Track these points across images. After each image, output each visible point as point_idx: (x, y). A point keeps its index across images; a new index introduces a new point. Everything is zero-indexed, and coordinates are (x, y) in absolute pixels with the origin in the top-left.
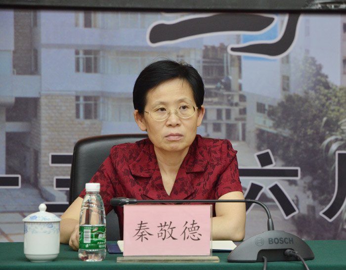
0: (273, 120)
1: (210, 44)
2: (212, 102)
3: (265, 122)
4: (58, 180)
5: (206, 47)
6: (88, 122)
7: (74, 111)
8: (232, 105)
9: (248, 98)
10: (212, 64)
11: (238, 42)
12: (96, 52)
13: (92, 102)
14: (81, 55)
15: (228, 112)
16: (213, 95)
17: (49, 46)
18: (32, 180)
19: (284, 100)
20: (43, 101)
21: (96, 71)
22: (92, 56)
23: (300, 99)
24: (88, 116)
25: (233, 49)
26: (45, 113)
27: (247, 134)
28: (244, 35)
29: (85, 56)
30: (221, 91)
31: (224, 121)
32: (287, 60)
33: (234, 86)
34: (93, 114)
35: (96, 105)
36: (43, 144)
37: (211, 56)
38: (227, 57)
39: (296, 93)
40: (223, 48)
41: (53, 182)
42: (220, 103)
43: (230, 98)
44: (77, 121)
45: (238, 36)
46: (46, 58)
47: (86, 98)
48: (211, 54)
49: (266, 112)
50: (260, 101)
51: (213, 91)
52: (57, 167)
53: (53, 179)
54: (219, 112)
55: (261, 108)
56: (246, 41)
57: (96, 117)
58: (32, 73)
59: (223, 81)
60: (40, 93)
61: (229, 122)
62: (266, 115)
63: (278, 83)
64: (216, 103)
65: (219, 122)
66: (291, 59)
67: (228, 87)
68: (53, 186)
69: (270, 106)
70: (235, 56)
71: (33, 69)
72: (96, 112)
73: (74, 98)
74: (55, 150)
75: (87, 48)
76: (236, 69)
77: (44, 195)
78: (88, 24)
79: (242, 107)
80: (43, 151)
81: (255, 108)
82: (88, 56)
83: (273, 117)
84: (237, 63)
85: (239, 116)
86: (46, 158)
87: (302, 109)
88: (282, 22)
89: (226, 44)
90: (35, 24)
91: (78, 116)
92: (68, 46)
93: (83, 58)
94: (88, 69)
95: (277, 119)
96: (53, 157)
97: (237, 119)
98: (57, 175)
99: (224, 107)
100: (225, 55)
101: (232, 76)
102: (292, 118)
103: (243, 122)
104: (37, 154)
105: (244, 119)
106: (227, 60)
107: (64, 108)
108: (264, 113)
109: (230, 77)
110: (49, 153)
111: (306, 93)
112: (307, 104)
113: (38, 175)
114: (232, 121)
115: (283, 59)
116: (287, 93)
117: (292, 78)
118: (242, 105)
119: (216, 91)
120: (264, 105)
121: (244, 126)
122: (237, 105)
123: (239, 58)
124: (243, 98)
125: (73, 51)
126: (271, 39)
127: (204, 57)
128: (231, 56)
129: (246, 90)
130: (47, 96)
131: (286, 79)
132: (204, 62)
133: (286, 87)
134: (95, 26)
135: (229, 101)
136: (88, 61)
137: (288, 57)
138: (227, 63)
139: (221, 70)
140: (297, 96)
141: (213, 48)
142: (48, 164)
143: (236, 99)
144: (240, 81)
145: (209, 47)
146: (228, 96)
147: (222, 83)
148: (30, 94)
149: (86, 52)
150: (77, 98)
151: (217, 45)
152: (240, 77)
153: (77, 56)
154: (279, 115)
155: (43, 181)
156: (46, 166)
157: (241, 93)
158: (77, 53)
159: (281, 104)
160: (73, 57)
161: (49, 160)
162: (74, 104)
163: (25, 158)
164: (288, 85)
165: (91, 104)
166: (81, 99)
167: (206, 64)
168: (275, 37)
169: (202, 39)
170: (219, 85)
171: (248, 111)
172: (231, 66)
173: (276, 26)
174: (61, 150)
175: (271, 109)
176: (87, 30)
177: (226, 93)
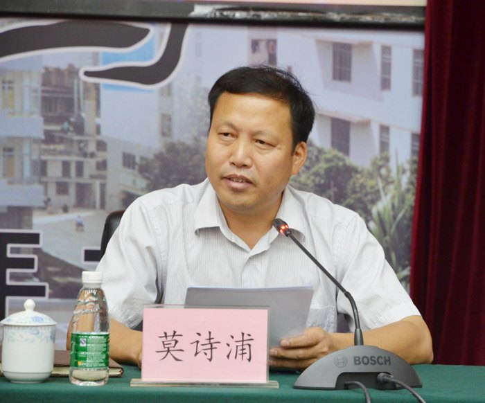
0: (148, 178)
1: (52, 64)
2: (54, 150)
3: (134, 182)
5: (47, 69)
8: (85, 155)
9: (109, 146)
10: (55, 95)
11: (95, 63)
15: (80, 167)
16: (57, 140)
19: (164, 150)
23: (187, 149)
25: (88, 74)
27: (107, 200)
28: (104, 53)
30: (69, 135)
31: (73, 179)
32: (168, 91)
33: (89, 128)
37: (54, 82)
38: (78, 85)
39: (182, 140)
40: (73, 72)
42: (68, 153)
43: (82, 145)
45: (96, 54)
48: (54, 79)
49: (137, 167)
50: (129, 151)
51: (57, 134)
54: (66, 165)
55: (128, 161)
56: (106, 61)
59: (72, 120)
61: (81, 181)
62: (136, 172)
63: (155, 125)
64: (61, 153)
65: (65, 180)
66: (175, 90)
67: (79, 128)
69: (142, 158)
70: (91, 83)
76: (92, 103)
79: (100, 160)
81: (120, 160)
83: (147, 175)
84: (93, 94)
85: (95, 172)
87: (190, 164)
88: (162, 35)
89: (77, 66)
95: (152, 178)
97: (92, 177)
99: (73, 159)
100: (76, 82)
101: (87, 113)
102: (175, 176)
103: (102, 181)
105: (104, 177)
106: (78, 89)
108: (134, 168)
109: (83, 115)
111: (196, 140)
112: (197, 157)
114: (85, 180)
115: (162, 90)
116: (168, 140)
117: (176, 119)
118: (101, 156)
119: (61, 135)
120: (134, 157)
121: (103, 186)
122: (92, 155)
123: (97, 87)
124: (101, 145)
126: (144, 59)
127: (44, 84)
128: (85, 83)
129: (106, 134)
131: (166, 120)
132: (43, 91)
133: (166, 132)
135: (80, 149)
137: (169, 86)
138: (78, 93)
139: (69, 104)
140: (183, 144)
141: (58, 71)
143: (92, 148)
144: (98, 121)
145: (51, 70)
146: (80, 142)
147: (70, 123)
151: (64, 66)
152: (98, 114)
154: (156, 171)
157: (99, 138)
159: (159, 157)
164: (170, 128)
167: (47, 95)
168: (151, 57)
169: (41, 56)
170: (66, 125)
171: (109, 164)
172: (84, 98)
173: (152, 40)
175: (144, 162)
177: (76, 138)
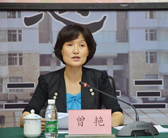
4: (138, 93)
6: (152, 64)
7: (145, 59)
12: (155, 31)
13: (154, 55)
14: (148, 32)
17: (133, 28)
18: (126, 93)
20: (130, 55)
21: (155, 40)
22: (154, 33)
24: (152, 61)
26: (131, 60)
29: (150, 33)
34: (154, 61)
35: (155, 56)
36: (131, 75)
41: (135, 94)
44: (147, 64)
46: (132, 34)
47: (151, 53)
52: (137, 86)
53: (136, 92)
57: (156, 62)
58: (125, 42)
60: (129, 51)
68: (135, 95)
71: (126, 40)
72: (156, 59)
73: (145, 53)
74: (136, 78)
75: (151, 29)
77: (132, 100)
78: (151, 17)
80: (131, 79)
82: (152, 32)
86: (132, 82)
90: (127, 18)
91: (147, 62)
92: (142, 28)
93: (149, 34)
94: (152, 39)
96: (136, 81)
98: (138, 90)
104: (128, 80)
107: (140, 58)
110: (134, 79)
113: (129, 90)
125: (144, 30)
130: (132, 52)
134: (155, 18)
136: (152, 35)
142: (133, 85)
148: (124, 51)
149: (151, 31)
150: (147, 53)
153: (146, 33)
155: (131, 93)
156: (132, 86)
158: (146, 31)
160: (144, 33)
161: (133, 83)
162: (145, 56)
163: (122, 82)
165: (153, 56)
166: (149, 54)
174: (139, 79)
176: (151, 20)
